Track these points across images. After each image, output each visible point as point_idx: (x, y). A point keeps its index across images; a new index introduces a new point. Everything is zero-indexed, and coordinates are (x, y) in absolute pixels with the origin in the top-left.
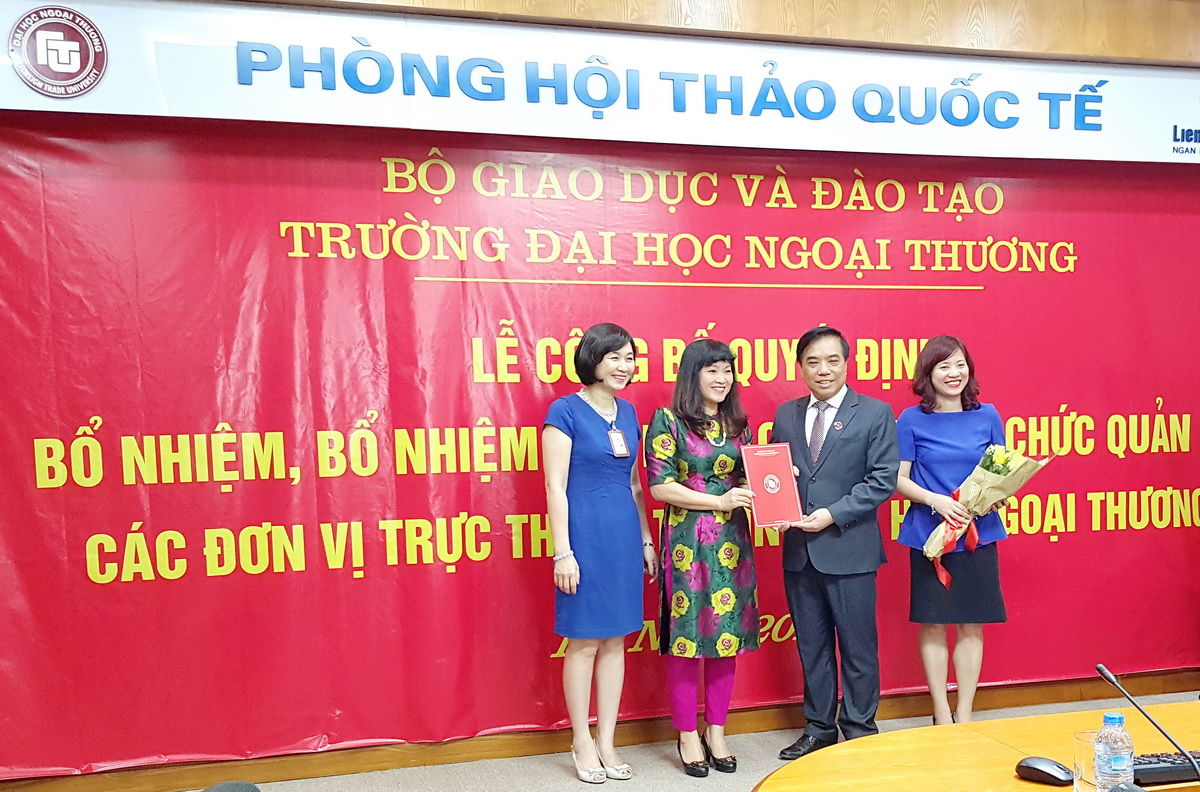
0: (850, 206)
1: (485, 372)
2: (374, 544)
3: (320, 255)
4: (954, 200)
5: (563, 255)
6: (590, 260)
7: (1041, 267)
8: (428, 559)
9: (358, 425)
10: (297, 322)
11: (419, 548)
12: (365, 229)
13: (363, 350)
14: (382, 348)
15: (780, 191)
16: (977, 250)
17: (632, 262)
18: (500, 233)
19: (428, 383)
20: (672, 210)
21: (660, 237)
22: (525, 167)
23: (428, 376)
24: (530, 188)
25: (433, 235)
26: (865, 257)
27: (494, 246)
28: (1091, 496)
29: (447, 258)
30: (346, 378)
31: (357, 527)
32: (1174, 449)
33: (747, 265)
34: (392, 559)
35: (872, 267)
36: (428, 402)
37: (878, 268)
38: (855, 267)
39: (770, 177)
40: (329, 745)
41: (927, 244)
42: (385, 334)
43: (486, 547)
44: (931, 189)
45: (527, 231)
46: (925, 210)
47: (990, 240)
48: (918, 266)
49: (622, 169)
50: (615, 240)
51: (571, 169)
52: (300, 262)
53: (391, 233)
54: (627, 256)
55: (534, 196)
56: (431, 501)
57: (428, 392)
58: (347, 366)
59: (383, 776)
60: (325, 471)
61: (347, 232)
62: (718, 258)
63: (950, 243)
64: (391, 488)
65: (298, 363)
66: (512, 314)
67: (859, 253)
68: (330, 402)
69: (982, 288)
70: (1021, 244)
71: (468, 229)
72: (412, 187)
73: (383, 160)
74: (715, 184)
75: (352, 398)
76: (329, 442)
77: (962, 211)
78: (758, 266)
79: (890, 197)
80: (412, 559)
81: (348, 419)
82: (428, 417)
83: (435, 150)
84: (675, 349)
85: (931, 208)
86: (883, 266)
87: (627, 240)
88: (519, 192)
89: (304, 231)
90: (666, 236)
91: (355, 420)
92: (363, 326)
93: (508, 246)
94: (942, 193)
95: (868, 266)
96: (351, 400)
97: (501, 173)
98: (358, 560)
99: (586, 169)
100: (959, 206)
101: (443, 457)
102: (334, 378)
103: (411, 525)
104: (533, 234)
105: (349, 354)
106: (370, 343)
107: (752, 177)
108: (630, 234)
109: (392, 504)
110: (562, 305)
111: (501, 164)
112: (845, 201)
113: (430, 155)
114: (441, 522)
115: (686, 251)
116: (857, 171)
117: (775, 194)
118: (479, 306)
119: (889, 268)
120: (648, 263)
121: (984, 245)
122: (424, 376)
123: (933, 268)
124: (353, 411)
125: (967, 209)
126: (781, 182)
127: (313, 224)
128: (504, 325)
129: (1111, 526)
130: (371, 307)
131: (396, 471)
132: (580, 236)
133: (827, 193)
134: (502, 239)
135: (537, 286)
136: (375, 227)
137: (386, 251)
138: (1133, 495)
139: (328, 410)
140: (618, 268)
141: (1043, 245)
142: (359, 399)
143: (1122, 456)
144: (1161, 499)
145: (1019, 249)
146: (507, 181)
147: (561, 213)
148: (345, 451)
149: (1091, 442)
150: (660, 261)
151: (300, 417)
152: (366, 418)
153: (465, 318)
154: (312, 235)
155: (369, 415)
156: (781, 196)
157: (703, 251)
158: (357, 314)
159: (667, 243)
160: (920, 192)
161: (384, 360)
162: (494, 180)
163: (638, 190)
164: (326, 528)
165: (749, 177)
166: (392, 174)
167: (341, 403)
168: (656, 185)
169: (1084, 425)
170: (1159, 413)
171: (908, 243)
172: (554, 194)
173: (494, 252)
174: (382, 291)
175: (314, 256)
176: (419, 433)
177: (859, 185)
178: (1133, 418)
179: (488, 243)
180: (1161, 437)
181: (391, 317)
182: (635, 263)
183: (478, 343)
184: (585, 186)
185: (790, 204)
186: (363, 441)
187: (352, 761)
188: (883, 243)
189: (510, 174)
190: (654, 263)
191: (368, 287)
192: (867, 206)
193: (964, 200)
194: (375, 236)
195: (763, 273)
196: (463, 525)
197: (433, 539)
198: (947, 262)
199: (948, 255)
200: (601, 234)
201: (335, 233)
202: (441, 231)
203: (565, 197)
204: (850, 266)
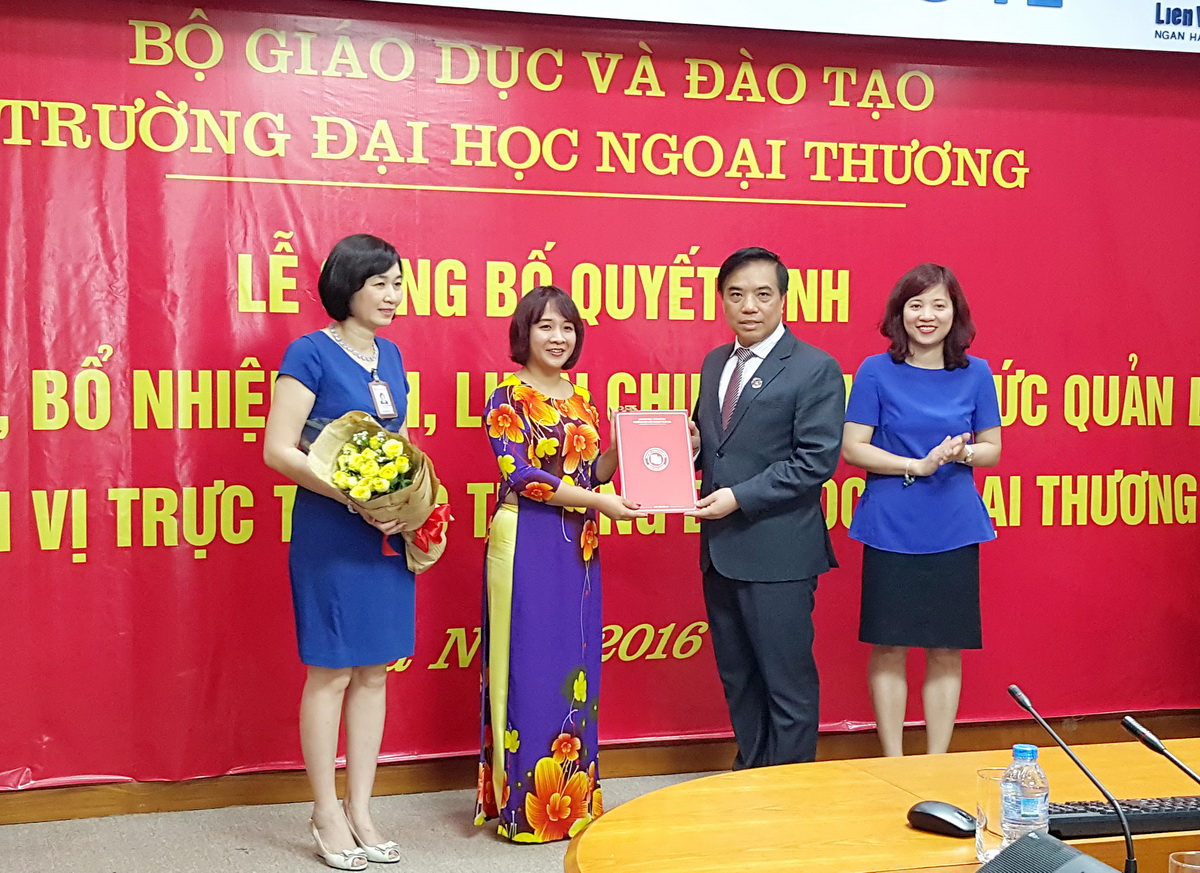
0: (734, 97)
1: (253, 299)
2: (101, 518)
3: (44, 143)
4: (869, 92)
5: (361, 148)
6: (395, 157)
7: (981, 180)
8: (171, 540)
9: (86, 363)
10: (11, 229)
11: (160, 525)
12: (104, 111)
13: (97, 267)
14: (121, 264)
15: (644, 74)
16: (898, 157)
17: (450, 162)
18: (279, 120)
19: (179, 311)
20: (503, 95)
21: (486, 130)
22: (315, 36)
23: (180, 301)
24: (319, 63)
25: (192, 121)
26: (752, 161)
27: (270, 136)
28: (1041, 480)
29: (210, 150)
30: (73, 303)
31: (79, 496)
32: (1151, 422)
33: (599, 169)
34: (124, 539)
35: (762, 176)
36: (178, 335)
37: (769, 176)
38: (740, 175)
39: (631, 57)
40: (32, 782)
41: (833, 147)
42: (126, 247)
43: (247, 526)
44: (839, 78)
45: (314, 118)
46: (832, 103)
47: (915, 143)
48: (820, 175)
49: (439, 42)
50: (427, 132)
51: (375, 40)
52: (19, 151)
53: (138, 117)
54: (443, 153)
55: (324, 73)
56: (177, 464)
57: (180, 323)
58: (74, 286)
59: (101, 824)
60: (41, 422)
61: (81, 114)
62: (561, 158)
63: (862, 146)
64: (126, 448)
65: (10, 282)
66: (291, 223)
67: (744, 157)
68: (50, 333)
69: (904, 205)
70: (955, 150)
71: (238, 114)
72: (166, 59)
73: (131, 22)
74: (560, 63)
75: (79, 328)
76: (47, 385)
77: (879, 106)
78: (613, 169)
79: (787, 86)
80: (149, 541)
81: (73, 355)
82: (178, 354)
83: (198, 12)
84: (501, 274)
85: (839, 101)
86: (776, 173)
87: (443, 133)
88: (306, 69)
89: (26, 111)
90: (494, 128)
91: (83, 357)
92: (98, 235)
93: (288, 136)
94: (854, 82)
95: (755, 173)
96: (79, 331)
97: (283, 44)
98: (79, 540)
99: (395, 40)
100: (876, 100)
101: (195, 408)
102: (57, 302)
103: (151, 495)
104: (322, 122)
105: (78, 269)
106: (106, 257)
107: (607, 56)
108: (448, 126)
109: (126, 466)
110: (356, 215)
111: (283, 32)
112: (728, 89)
113: (192, 17)
114: (189, 493)
115: (519, 148)
116: (743, 51)
117: (637, 79)
118: (248, 213)
119: (783, 177)
120: (470, 163)
121: (908, 150)
122: (174, 303)
123: (840, 179)
124: (80, 346)
125: (887, 104)
126: (645, 63)
127: (37, 103)
128: (281, 239)
129: (1067, 520)
130: (108, 211)
131: (133, 425)
132: (382, 126)
133: (705, 79)
134: (281, 127)
135: (324, 189)
136: (118, 108)
137: (130, 140)
138: (1097, 480)
139: (47, 343)
140: (430, 169)
141: (984, 153)
142: (88, 329)
143: (1083, 429)
144: (1133, 487)
145: (954, 157)
146: (291, 53)
147: (360, 96)
148: (68, 397)
149: (1042, 410)
150: (486, 161)
151: (11, 350)
152: (97, 355)
153: (231, 228)
154: (36, 116)
155: (100, 351)
156: (644, 80)
157: (541, 149)
158: (91, 219)
159: (495, 137)
160: (826, 81)
161: (122, 282)
162: (273, 52)
163: (460, 70)
164: (39, 497)
165: (603, 55)
166: (141, 41)
167: (65, 333)
168: (483, 64)
169: (1034, 386)
170: (1133, 374)
171: (809, 146)
172: (352, 71)
173: (271, 144)
174: (124, 191)
175: (37, 144)
176: (165, 376)
177: (746, 70)
178: (1099, 380)
179: (263, 132)
180: (1134, 406)
181: (134, 225)
182: (453, 162)
183: (245, 261)
184: (392, 63)
185: (656, 92)
186: (91, 384)
187: (61, 803)
188: (776, 145)
189: (294, 44)
190: (478, 163)
191: (106, 186)
192: (756, 97)
193: (883, 92)
194: (118, 120)
195: (619, 180)
196: (219, 497)
197: (178, 515)
198: (858, 171)
199: (858, 162)
200: (409, 124)
201: (67, 115)
202: (203, 116)
203: (365, 76)
204: (733, 173)
